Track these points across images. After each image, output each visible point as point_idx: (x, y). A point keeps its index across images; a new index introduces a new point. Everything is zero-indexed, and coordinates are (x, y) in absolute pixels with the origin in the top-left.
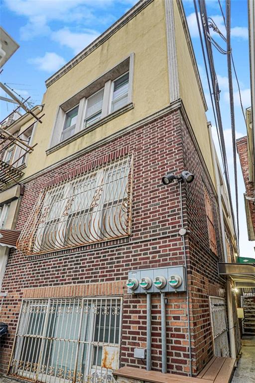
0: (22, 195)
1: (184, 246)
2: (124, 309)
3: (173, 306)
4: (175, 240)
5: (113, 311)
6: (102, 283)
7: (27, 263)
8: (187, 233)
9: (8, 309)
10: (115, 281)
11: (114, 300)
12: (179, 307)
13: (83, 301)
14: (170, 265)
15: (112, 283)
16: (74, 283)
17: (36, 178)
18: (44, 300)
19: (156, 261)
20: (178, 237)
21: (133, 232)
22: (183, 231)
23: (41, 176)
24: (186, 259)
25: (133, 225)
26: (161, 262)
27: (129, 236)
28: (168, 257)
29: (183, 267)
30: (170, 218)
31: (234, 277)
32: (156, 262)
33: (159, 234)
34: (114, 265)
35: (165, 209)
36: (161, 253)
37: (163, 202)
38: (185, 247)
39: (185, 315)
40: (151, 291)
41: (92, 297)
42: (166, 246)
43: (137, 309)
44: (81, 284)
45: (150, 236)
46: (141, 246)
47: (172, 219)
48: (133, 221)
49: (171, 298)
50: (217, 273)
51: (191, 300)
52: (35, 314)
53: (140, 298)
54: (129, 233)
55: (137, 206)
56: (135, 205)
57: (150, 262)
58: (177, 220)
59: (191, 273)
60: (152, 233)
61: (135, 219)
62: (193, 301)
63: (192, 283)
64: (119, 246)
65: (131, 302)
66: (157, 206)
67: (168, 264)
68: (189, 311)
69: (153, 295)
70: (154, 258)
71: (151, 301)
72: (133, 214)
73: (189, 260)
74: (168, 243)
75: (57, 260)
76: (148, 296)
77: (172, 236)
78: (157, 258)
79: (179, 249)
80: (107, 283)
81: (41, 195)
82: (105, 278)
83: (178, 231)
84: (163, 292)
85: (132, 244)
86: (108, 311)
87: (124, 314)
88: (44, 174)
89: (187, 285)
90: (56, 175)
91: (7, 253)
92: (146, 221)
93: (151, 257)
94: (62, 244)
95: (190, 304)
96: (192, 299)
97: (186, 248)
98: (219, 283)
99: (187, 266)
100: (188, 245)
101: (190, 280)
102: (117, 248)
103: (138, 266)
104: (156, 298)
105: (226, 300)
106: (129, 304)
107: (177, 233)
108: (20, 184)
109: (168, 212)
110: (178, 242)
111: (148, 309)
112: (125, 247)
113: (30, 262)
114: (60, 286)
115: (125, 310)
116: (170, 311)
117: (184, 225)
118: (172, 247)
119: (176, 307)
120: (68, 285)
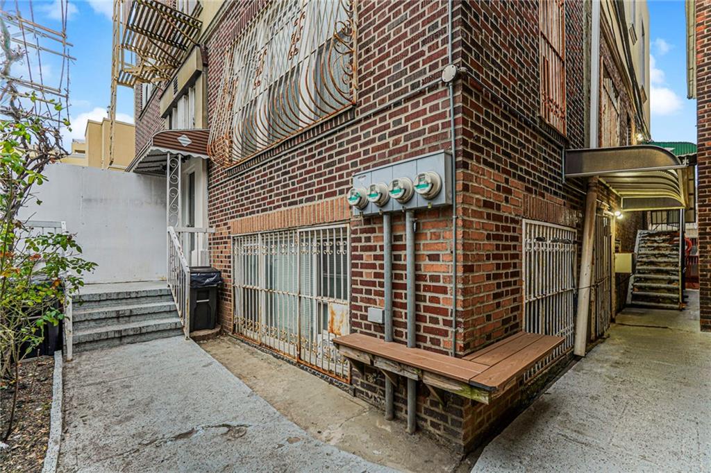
0: (205, 65)
1: (451, 108)
2: (353, 244)
3: (429, 235)
4: (436, 97)
5: (338, 247)
6: (320, 201)
7: (228, 180)
8: (458, 76)
9: (220, 250)
10: (338, 197)
11: (338, 230)
12: (438, 238)
13: (298, 234)
14: (425, 153)
15: (333, 201)
16: (285, 205)
17: (218, 26)
18: (253, 236)
19: (400, 150)
20: (441, 89)
21: (360, 95)
22: (449, 72)
23: (223, 19)
24: (455, 135)
25: (360, 80)
26: (410, 150)
27: (355, 105)
28: (421, 138)
29: (446, 154)
30: (425, 48)
31: (621, 186)
32: (400, 152)
33: (406, 90)
34: (334, 168)
35: (417, 28)
36: (410, 131)
37: (413, 12)
38: (454, 109)
39: (449, 252)
40: (389, 208)
41: (309, 226)
42: (417, 115)
43: (372, 244)
44: (293, 207)
45: (391, 98)
46: (374, 123)
47: (430, 49)
48: (360, 72)
49: (423, 221)
50: (560, 175)
51: (460, 223)
52: (247, 256)
53: (375, 223)
54: (355, 99)
55: (366, 35)
56: (363, 34)
57: (391, 153)
58: (440, 48)
59: (465, 166)
60: (393, 91)
61: (363, 67)
62: (466, 224)
63: (466, 188)
64: (340, 130)
65: (363, 231)
66: (403, 25)
67: (422, 151)
68: (456, 243)
69: (396, 217)
70: (396, 145)
71: (392, 229)
72: (360, 56)
73: (460, 137)
74: (421, 107)
75: (260, 171)
76: (385, 219)
77: (431, 89)
78: (402, 144)
79: (443, 115)
80: (327, 202)
81: (227, 60)
82: (323, 193)
83: (440, 74)
84: (411, 209)
85: (360, 121)
86: (332, 248)
87: (353, 253)
88: (225, 16)
89: (454, 192)
90: (242, 9)
91: (205, 169)
92: (382, 67)
93: (391, 143)
94: (266, 140)
95: (458, 229)
96: (464, 220)
97: (456, 111)
98: (564, 197)
99: (456, 151)
100: (461, 104)
101: (461, 182)
102: (338, 134)
103: (371, 164)
104: (399, 223)
105: (580, 232)
106: (359, 235)
107: (439, 79)
108: (199, 45)
109: (423, 33)
110: (440, 101)
111: (386, 243)
112: (349, 130)
113: (231, 179)
114: (268, 212)
115: (355, 246)
116: (424, 244)
117: (454, 57)
118: (429, 115)
119: (433, 236)
120: (278, 209)
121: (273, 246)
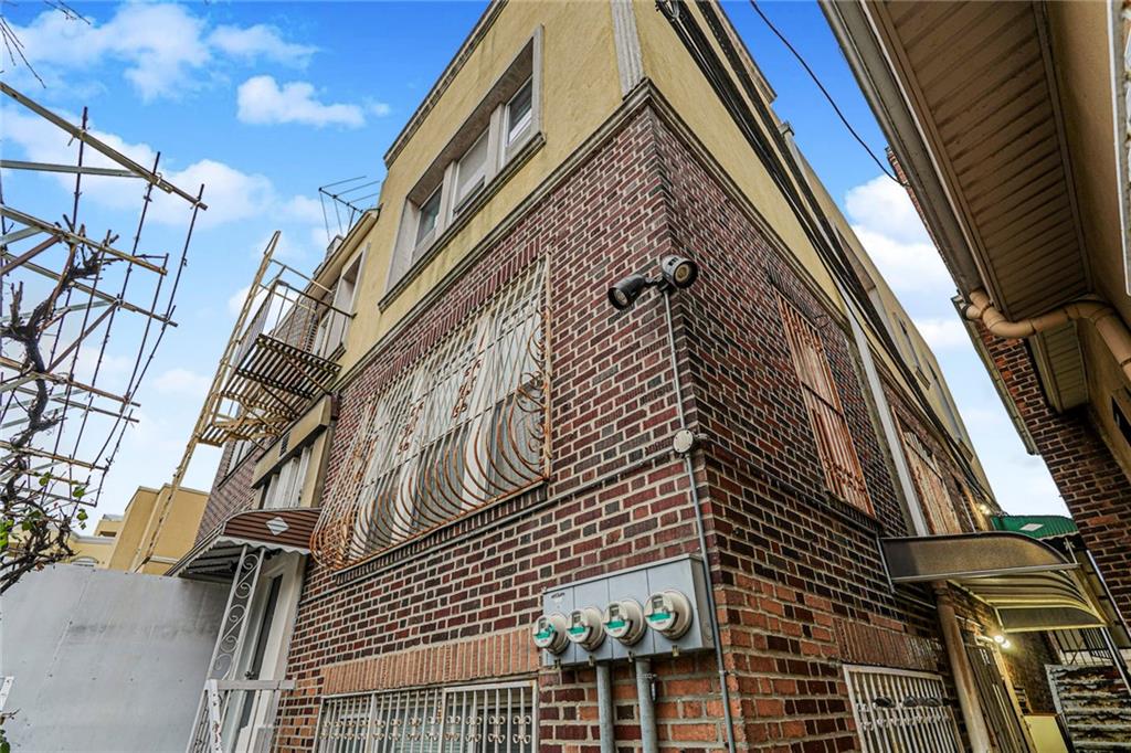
0: (334, 419)
1: (692, 488)
2: (544, 723)
3: (680, 708)
4: (668, 472)
5: (515, 729)
6: (487, 635)
7: (336, 592)
8: (697, 445)
9: (294, 727)
10: (519, 628)
11: (516, 692)
12: (698, 714)
13: (444, 696)
14: (659, 559)
15: (509, 634)
16: (426, 640)
17: (362, 371)
18: (362, 699)
19: (619, 551)
20: (674, 461)
21: (556, 467)
22: (683, 440)
23: (370, 364)
24: (704, 530)
25: (555, 446)
26: (635, 552)
27: (547, 481)
28: (651, 533)
29: (693, 560)
30: (646, 407)
31: (987, 590)
32: (619, 555)
33: (622, 462)
34: (513, 576)
35: (632, 382)
36: (633, 522)
37: (626, 363)
38: (697, 490)
39: (721, 745)
40: (606, 654)
41: (465, 683)
42: (642, 497)
43: (577, 722)
44: (439, 644)
45: (600, 472)
46: (577, 507)
47: (653, 409)
48: (554, 435)
49: (667, 678)
50: (884, 579)
51: (734, 685)
52: (345, 741)
53: (582, 681)
54: (547, 472)
55: (563, 390)
56: (559, 388)
57: (605, 555)
58: (667, 408)
59: (727, 579)
60: (603, 462)
61: (559, 429)
62: (745, 687)
63: (734, 617)
64: (524, 517)
65: (562, 696)
66: (613, 378)
67: (654, 555)
68: (732, 726)
69: (619, 670)
70: (612, 542)
71: (613, 693)
72: (555, 414)
73: (712, 532)
74: (647, 487)
75: (391, 578)
76: (601, 674)
77: (659, 461)
78: (622, 541)
79: (681, 499)
80: (499, 637)
81: (367, 414)
82: (493, 620)
83: (670, 441)
84: (643, 658)
85: (554, 504)
86: (503, 728)
87: (543, 742)
88: (374, 360)
89: (716, 626)
90: (396, 354)
91: (302, 569)
92: (587, 429)
93: (604, 538)
94: (407, 528)
95: (733, 697)
96: (738, 679)
97: (700, 493)
98: (901, 617)
99: (708, 555)
100: (706, 484)
101: (725, 607)
102: (521, 522)
103: (573, 572)
104: (626, 681)
105: (950, 680)
106: (553, 704)
107: (670, 448)
108: (330, 394)
109: (642, 389)
110: (675, 478)
111: (602, 721)
112: (538, 517)
113: (341, 590)
114: (396, 652)
115: (546, 727)
116: (673, 726)
117: (688, 420)
118: (659, 498)
119: (689, 710)
120: (413, 648)
121: (396, 721)
